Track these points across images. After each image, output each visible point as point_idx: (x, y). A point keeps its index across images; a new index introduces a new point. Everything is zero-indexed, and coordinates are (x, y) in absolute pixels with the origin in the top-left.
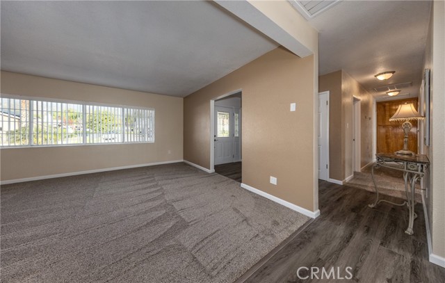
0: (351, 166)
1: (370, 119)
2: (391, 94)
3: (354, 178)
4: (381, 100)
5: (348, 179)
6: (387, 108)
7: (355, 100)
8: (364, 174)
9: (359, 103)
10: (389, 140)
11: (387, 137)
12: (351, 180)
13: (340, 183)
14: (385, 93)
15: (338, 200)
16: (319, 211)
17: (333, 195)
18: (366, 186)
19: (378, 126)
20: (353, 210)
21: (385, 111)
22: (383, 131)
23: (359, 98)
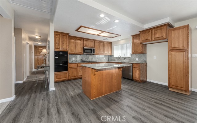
0: (26, 73)
1: (32, 52)
2: (39, 44)
3: (27, 78)
4: (36, 45)
5: (25, 79)
6: (38, 48)
7: (27, 43)
8: (31, 76)
9: (29, 45)
10: (39, 61)
11: (38, 60)
12: (26, 79)
13: (22, 82)
14: (37, 43)
15: (23, 88)
16: (15, 95)
17: (20, 88)
18: (33, 80)
19: (35, 55)
20: (29, 89)
21: (37, 49)
22: (36, 57)
23: (29, 43)
